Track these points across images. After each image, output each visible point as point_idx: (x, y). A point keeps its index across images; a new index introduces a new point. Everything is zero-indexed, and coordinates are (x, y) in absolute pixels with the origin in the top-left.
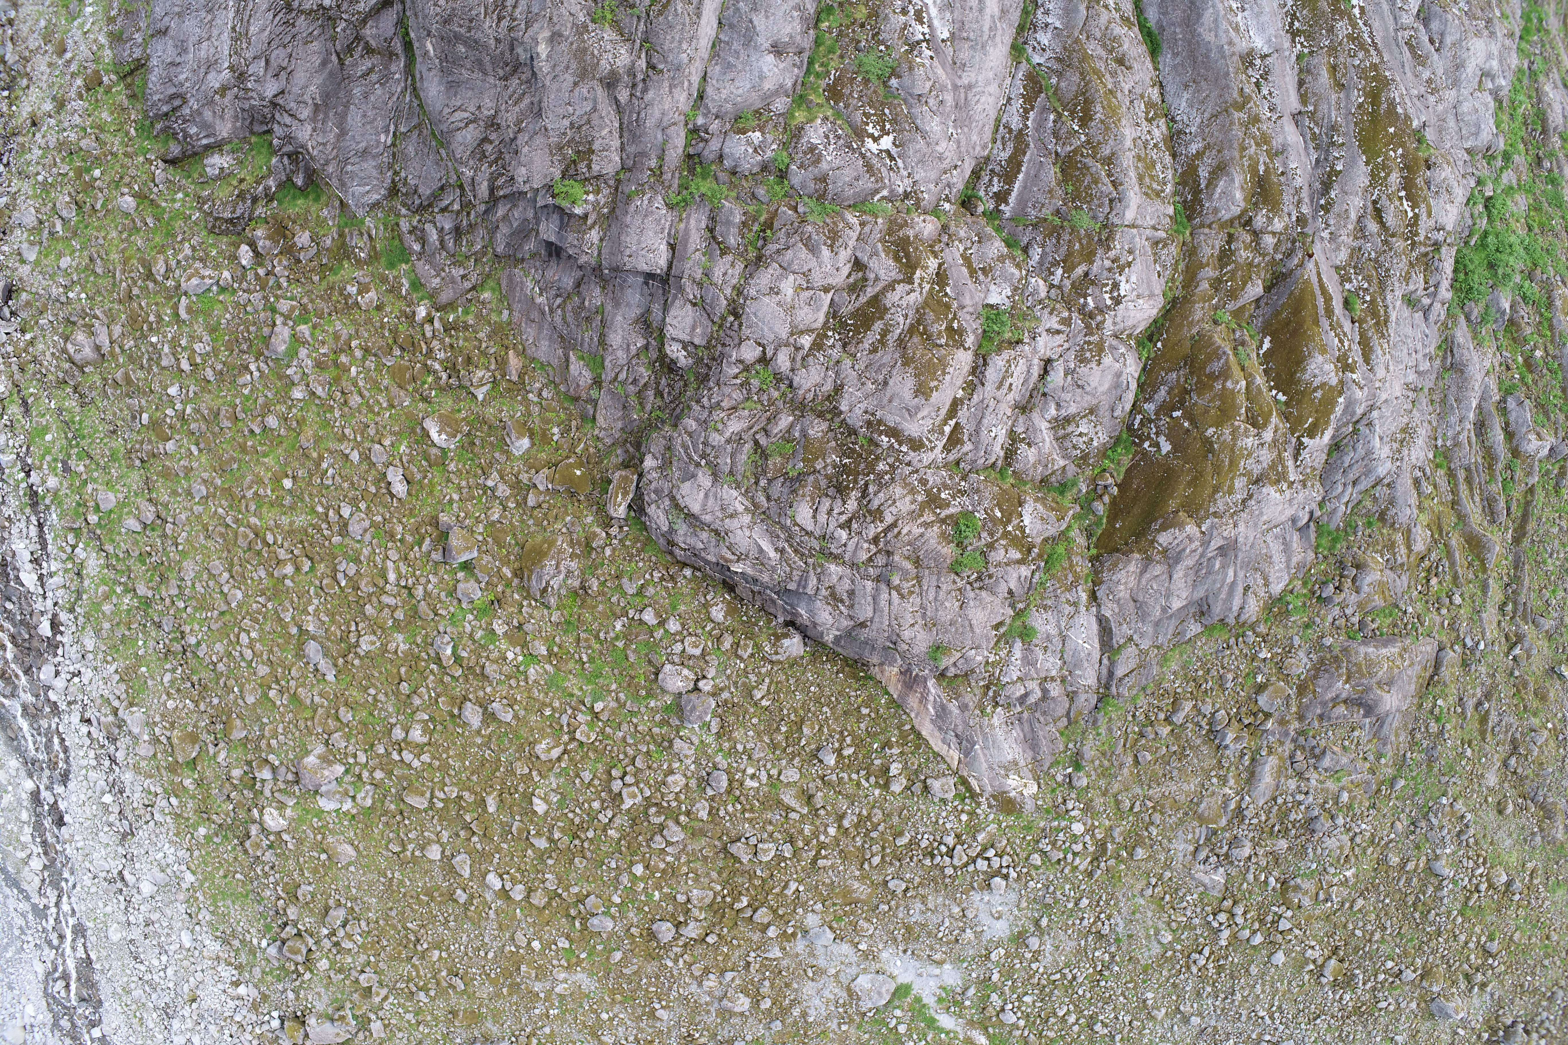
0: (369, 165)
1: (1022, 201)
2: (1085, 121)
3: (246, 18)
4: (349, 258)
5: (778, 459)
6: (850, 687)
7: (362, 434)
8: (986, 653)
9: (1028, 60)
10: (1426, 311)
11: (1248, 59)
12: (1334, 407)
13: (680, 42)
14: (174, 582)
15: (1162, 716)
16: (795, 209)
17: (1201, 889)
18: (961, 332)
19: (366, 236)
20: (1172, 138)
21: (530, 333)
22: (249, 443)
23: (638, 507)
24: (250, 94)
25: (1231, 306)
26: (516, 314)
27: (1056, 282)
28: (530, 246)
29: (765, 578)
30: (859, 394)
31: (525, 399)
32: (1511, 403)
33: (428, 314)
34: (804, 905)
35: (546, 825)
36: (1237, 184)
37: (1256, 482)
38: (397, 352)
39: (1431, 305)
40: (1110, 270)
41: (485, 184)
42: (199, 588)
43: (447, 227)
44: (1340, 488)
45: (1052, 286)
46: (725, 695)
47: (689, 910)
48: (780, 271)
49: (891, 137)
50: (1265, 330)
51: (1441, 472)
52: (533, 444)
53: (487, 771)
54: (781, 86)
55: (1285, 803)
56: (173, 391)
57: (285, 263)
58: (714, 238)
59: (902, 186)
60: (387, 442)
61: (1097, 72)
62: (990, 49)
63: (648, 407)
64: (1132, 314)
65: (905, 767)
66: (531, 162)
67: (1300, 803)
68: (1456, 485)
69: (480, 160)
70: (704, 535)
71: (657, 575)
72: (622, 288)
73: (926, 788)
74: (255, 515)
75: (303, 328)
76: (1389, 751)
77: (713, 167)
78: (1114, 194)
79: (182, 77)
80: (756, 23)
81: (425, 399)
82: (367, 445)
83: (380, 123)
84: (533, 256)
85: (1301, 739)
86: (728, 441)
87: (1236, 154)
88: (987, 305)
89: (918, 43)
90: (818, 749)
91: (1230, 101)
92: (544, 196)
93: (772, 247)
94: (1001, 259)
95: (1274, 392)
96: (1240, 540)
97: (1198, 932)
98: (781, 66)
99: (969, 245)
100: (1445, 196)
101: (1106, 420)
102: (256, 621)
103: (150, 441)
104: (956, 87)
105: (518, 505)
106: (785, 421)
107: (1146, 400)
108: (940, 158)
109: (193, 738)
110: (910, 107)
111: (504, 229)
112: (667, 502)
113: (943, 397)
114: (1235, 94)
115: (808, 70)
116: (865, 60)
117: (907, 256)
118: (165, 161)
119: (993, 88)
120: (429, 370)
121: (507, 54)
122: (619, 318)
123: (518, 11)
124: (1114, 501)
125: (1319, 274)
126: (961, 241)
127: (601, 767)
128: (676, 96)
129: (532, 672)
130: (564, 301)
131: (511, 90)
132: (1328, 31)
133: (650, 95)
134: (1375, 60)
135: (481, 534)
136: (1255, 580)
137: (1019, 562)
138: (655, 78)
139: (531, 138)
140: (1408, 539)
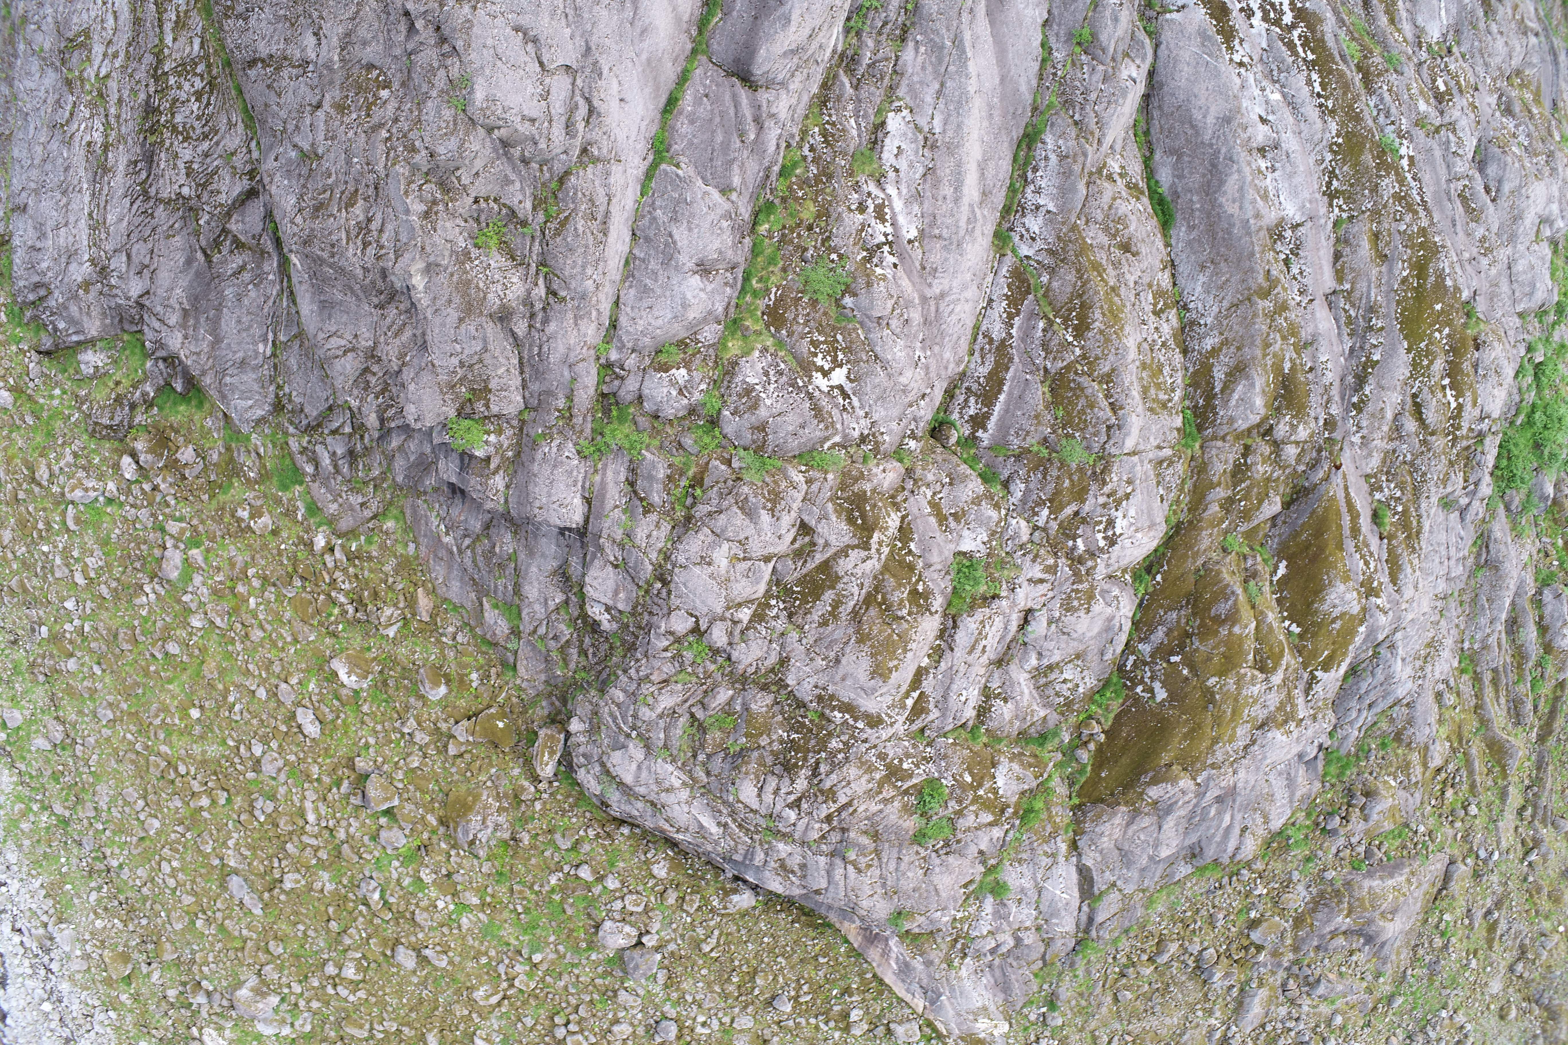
0: (249, 377)
1: (1003, 427)
2: (1081, 330)
3: (102, 205)
4: (238, 476)
5: (718, 734)
6: (806, 936)
7: (267, 669)
8: (953, 912)
9: (1014, 251)
10: (1463, 512)
11: (1276, 233)
12: (1353, 638)
13: (584, 267)
14: (89, 805)
15: (1145, 957)
16: (729, 463)
18: (927, 595)
19: (253, 454)
20: (1183, 329)
21: (439, 572)
22: (152, 668)
23: (567, 765)
24: (115, 291)
25: (1243, 528)
26: (423, 548)
27: (1040, 524)
28: (430, 481)
29: (709, 847)
30: (807, 669)
31: (438, 641)
32: (1548, 596)
33: (328, 543)
36: (1258, 389)
37: (1261, 727)
38: (298, 583)
39: (1469, 504)
40: (1104, 506)
41: (373, 416)
42: (115, 812)
43: (339, 452)
44: (1354, 714)
45: (1036, 528)
46: (672, 947)
48: (711, 538)
49: (843, 371)
50: (1282, 553)
51: (1466, 677)
52: (450, 691)
53: (426, 1008)
54: (710, 313)
55: (1274, 1029)
56: (70, 605)
57: (170, 480)
58: (635, 492)
59: (857, 427)
60: (294, 681)
61: (1097, 267)
62: (968, 247)
63: (572, 666)
64: (1128, 552)
65: (867, 1012)
66: (420, 400)
67: (1290, 1030)
68: (1481, 689)
69: (365, 389)
70: (640, 805)
71: (591, 833)
72: (536, 537)
73: (889, 1032)
74: (165, 743)
75: (194, 552)
76: (1389, 970)
77: (632, 410)
78: (1113, 420)
79: (44, 265)
80: (677, 237)
81: (333, 634)
82: (274, 681)
83: (257, 331)
84: (436, 490)
85: (1295, 969)
86: (661, 716)
87: (1259, 353)
88: (960, 553)
89: (879, 246)
90: (773, 998)
91: (1254, 287)
92: (440, 432)
93: (701, 510)
94: (977, 501)
95: (1287, 623)
96: (1240, 785)
98: (710, 287)
99: (938, 487)
100: (1493, 379)
101: (1095, 664)
102: (176, 851)
103: (52, 656)
104: (924, 299)
105: (439, 752)
106: (724, 695)
107: (1141, 640)
108: (904, 391)
109: (125, 957)
110: (868, 331)
111: (401, 460)
112: (598, 768)
113: (904, 675)
114: (1261, 279)
115: (743, 288)
116: (813, 276)
117: (863, 516)
118: (40, 353)
119: (971, 292)
120: (334, 602)
121: (380, 283)
122: (534, 569)
123: (385, 236)
124: (1100, 748)
125: (1346, 488)
126: (928, 486)
127: (543, 1013)
128: (583, 328)
129: (464, 921)
130: (474, 542)
131: (389, 320)
132: (1371, 191)
133: (552, 327)
134: (1425, 223)
135: (401, 781)
136: (1254, 820)
137: (991, 824)
138: (557, 307)
139: (417, 374)
140: (1425, 756)
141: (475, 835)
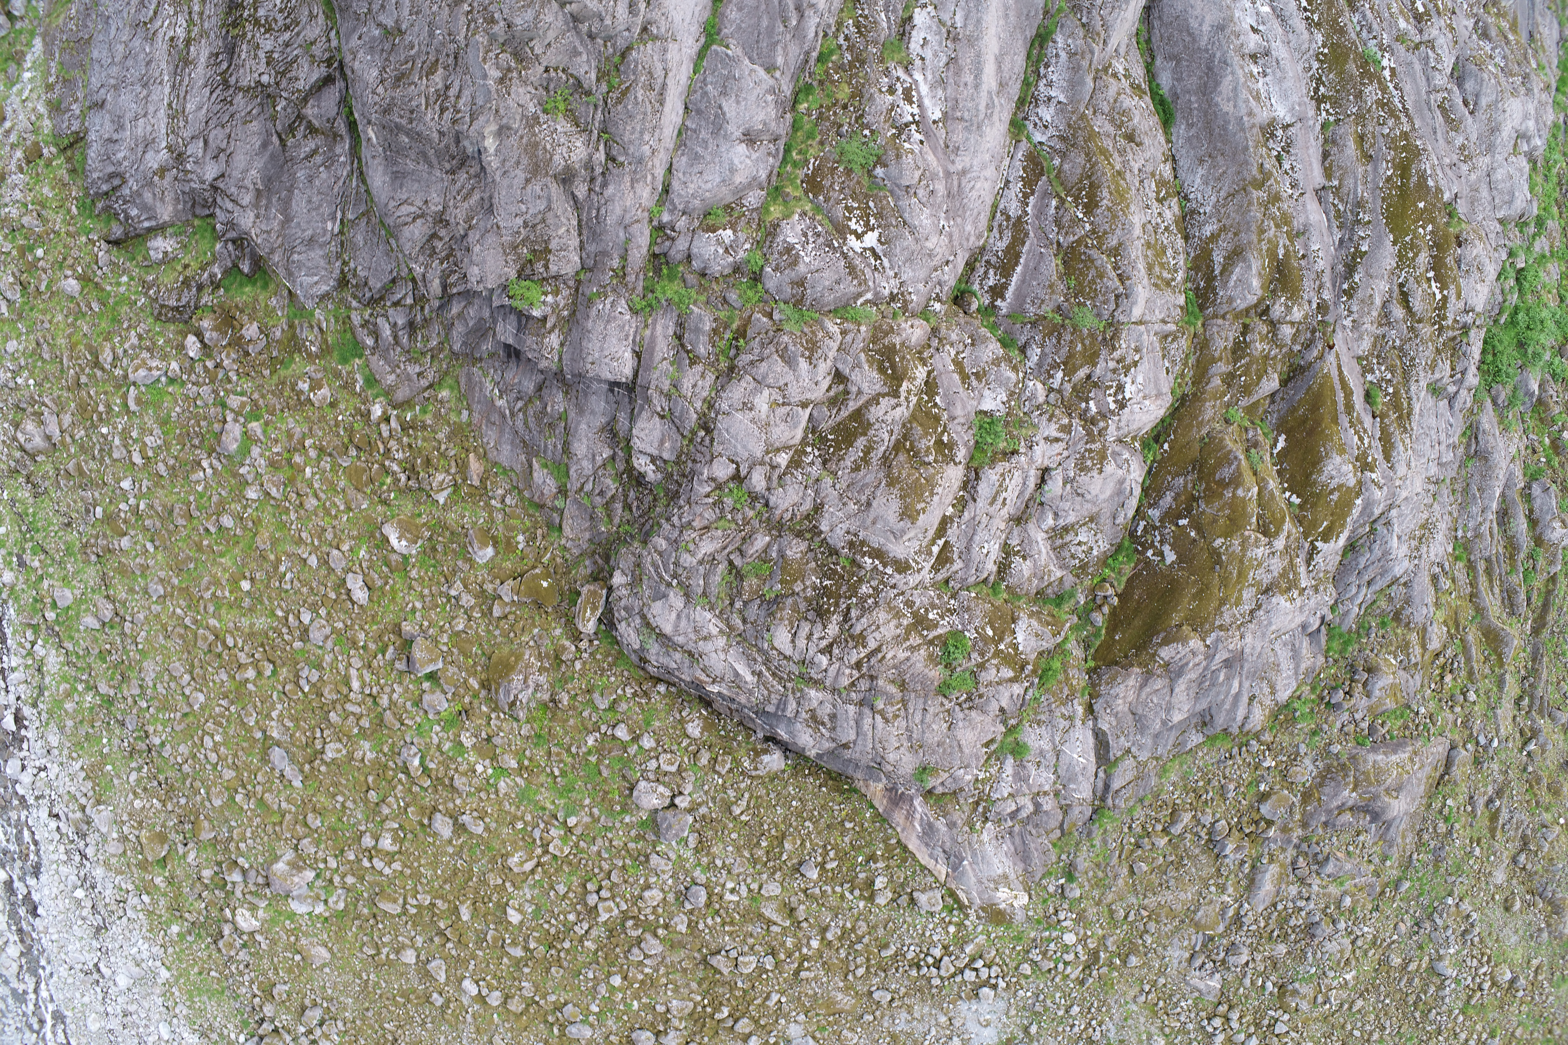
0: (316, 255)
1: (1020, 297)
2: (1090, 207)
3: (182, 95)
4: (300, 352)
5: (755, 581)
6: (833, 801)
7: (320, 538)
8: (975, 771)
9: (1028, 138)
10: (1451, 400)
11: (1269, 130)
12: (1350, 510)
13: (642, 133)
14: (135, 682)
15: (1159, 827)
16: (770, 316)
17: (1197, 994)
18: (951, 446)
19: (316, 329)
20: (1184, 218)
21: (491, 436)
22: (205, 543)
23: (608, 621)
24: (190, 176)
25: (1244, 402)
26: (476, 415)
27: (1055, 386)
28: (487, 346)
29: (743, 699)
30: (840, 514)
31: (488, 505)
32: (1536, 490)
33: (384, 413)
34: (786, 1016)
35: (521, 934)
36: (1254, 271)
37: (1265, 592)
38: (353, 452)
39: (1457, 392)
40: (1114, 371)
41: (437, 281)
42: (160, 689)
43: (400, 322)
44: (1354, 590)
45: (1051, 390)
46: (703, 810)
47: (668, 1020)
48: (753, 384)
49: (875, 234)
50: (1281, 427)
51: (1460, 565)
52: (497, 553)
53: (460, 879)
54: (755, 179)
55: (1285, 908)
56: (126, 484)
57: (233, 356)
58: (682, 346)
59: (887, 287)
60: (345, 547)
61: (1104, 152)
62: (987, 130)
63: (617, 520)
64: (1137, 417)
65: (891, 881)
66: (484, 261)
67: (1301, 909)
68: (1475, 577)
69: (430, 256)
70: (678, 656)
71: (629, 691)
72: (586, 395)
73: (913, 901)
74: (214, 616)
75: (255, 425)
76: (1395, 854)
77: (681, 268)
78: (1121, 289)
79: (120, 155)
80: (726, 109)
81: (385, 502)
82: (325, 549)
83: (326, 210)
84: (492, 355)
85: (1304, 846)
86: (701, 562)
87: (1254, 238)
88: (981, 412)
89: (907, 125)
90: (800, 864)
91: (1249, 178)
92: (500, 296)
93: (745, 359)
94: (996, 362)
95: (1288, 494)
96: (1247, 650)
97: (1192, 1036)
98: (755, 156)
99: (961, 348)
100: (1476, 275)
101: (1107, 527)
102: (220, 724)
103: (105, 536)
104: (948, 174)
105: (484, 615)
106: (761, 541)
107: (1150, 506)
108: (930, 255)
109: (162, 838)
110: (897, 199)
111: (459, 329)
112: (638, 621)
113: (930, 520)
114: (1255, 171)
115: (784, 159)
116: (847, 147)
117: (893, 366)
118: (109, 242)
119: (990, 172)
120: (387, 471)
121: (453, 148)
122: (583, 426)
123: (462, 102)
124: (1114, 612)
125: (1339, 367)
126: (952, 345)
127: (576, 881)
128: (638, 191)
129: (502, 784)
130: (526, 405)
131: (459, 184)
132: (1355, 97)
133: (610, 190)
134: (1406, 128)
135: (446, 644)
136: (1261, 689)
137: (1012, 680)
138: (615, 171)
139: (482, 236)
140: (1424, 637)
141: (516, 696)
